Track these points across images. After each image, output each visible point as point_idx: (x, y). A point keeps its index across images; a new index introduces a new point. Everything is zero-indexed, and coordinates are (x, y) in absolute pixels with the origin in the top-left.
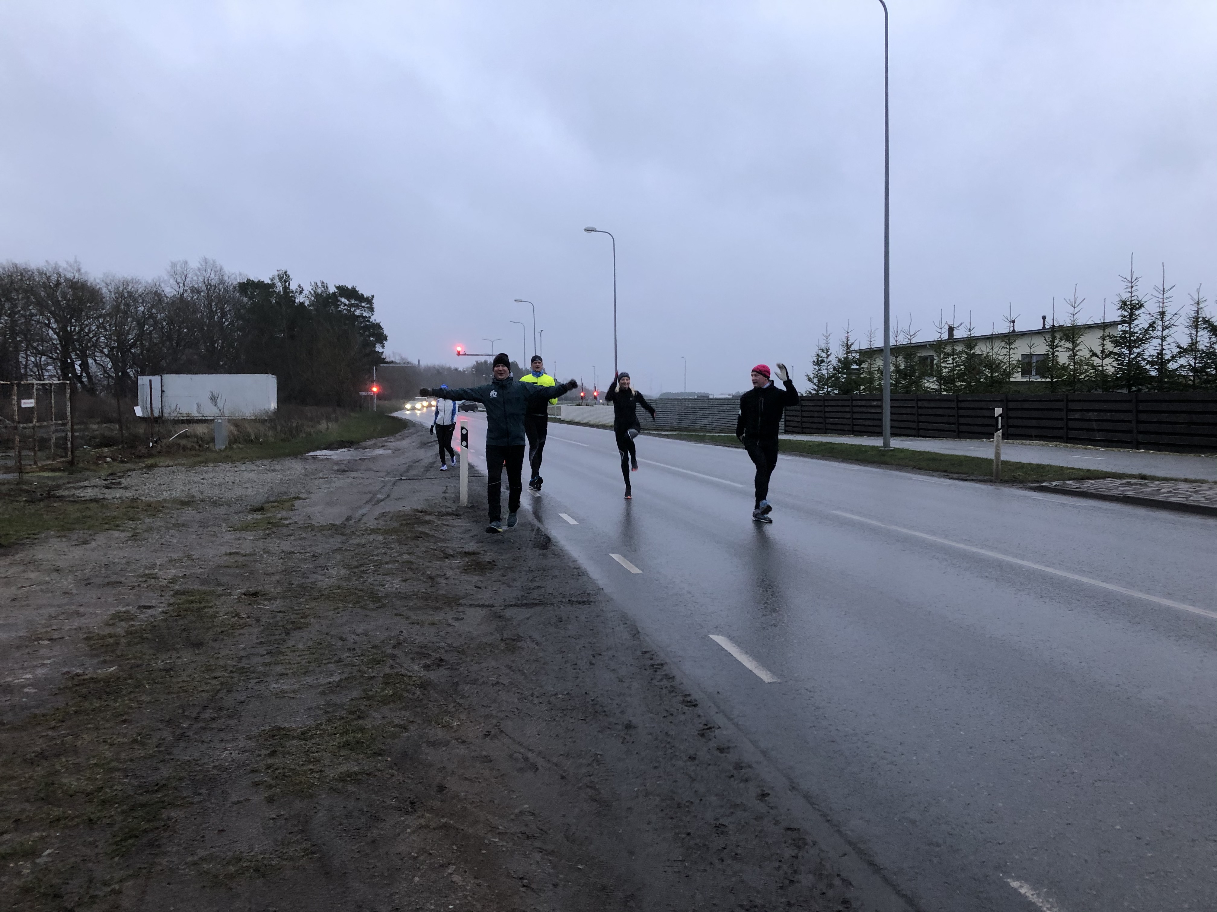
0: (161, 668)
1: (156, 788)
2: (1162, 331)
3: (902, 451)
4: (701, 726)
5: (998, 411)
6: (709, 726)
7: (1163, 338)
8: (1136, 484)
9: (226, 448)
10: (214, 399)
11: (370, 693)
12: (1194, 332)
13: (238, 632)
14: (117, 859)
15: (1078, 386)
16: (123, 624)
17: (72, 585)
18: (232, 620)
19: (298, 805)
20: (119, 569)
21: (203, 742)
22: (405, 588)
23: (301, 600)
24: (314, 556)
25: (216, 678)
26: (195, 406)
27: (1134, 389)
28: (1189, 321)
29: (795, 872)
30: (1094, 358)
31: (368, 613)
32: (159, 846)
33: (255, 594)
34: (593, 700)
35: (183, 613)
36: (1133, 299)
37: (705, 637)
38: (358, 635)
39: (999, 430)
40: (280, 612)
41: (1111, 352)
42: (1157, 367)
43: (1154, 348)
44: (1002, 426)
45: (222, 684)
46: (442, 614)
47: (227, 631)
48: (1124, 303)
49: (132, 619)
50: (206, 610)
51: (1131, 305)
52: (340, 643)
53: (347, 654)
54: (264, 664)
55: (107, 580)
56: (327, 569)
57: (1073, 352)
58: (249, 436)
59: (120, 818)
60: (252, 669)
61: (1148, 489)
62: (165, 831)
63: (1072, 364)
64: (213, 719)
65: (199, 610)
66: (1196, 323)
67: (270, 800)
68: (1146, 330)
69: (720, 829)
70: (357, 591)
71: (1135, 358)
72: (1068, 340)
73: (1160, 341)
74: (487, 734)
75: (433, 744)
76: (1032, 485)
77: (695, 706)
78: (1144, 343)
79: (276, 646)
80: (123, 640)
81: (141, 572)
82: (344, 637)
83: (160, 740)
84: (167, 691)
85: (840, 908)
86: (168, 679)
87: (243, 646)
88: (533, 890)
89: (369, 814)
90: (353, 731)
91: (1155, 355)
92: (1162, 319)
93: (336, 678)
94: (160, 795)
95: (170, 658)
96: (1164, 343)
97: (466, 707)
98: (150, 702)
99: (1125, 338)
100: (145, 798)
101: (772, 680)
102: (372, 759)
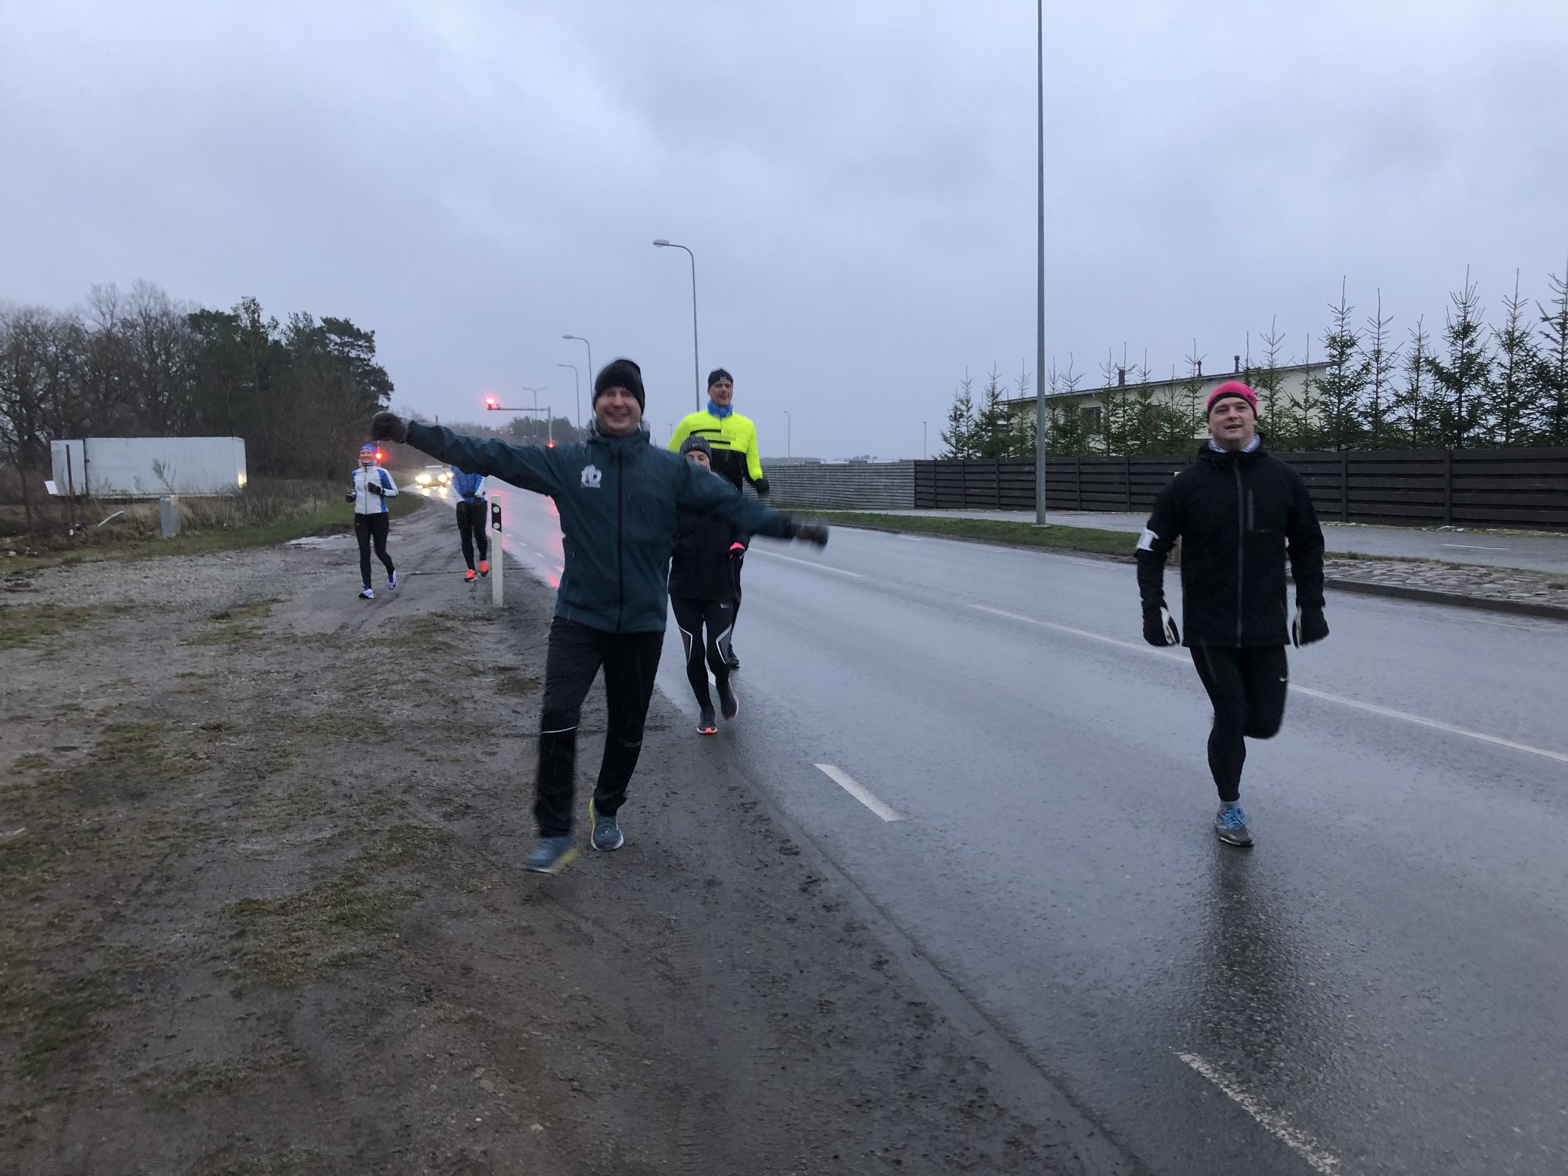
0: (88, 828)
1: (81, 985)
2: (1378, 375)
3: (1061, 528)
6: (814, 878)
7: (1378, 384)
8: (1344, 565)
9: (178, 535)
10: (159, 470)
11: (372, 852)
12: (1415, 376)
13: (192, 778)
14: (28, 1078)
15: (1277, 444)
16: (33, 771)
18: (187, 762)
19: (275, 999)
20: (28, 698)
21: (145, 923)
22: (420, 715)
23: (280, 733)
24: (296, 676)
25: (163, 838)
26: (134, 481)
27: (1344, 446)
28: (1407, 362)
29: (919, 1056)
30: (1296, 408)
31: (370, 749)
32: (85, 1060)
33: (218, 727)
34: (665, 852)
35: (117, 755)
36: (1344, 334)
37: (810, 767)
38: (357, 777)
40: (252, 750)
41: (1317, 401)
42: (1370, 419)
43: (1368, 396)
45: (171, 846)
46: (469, 747)
47: (179, 777)
48: (1334, 339)
49: (46, 765)
50: (150, 750)
51: (1341, 342)
52: (331, 790)
53: (343, 803)
54: (230, 819)
55: (10, 714)
56: (315, 693)
57: (1271, 402)
58: (208, 519)
59: (32, 1026)
60: (212, 826)
61: (1358, 572)
62: (93, 1040)
63: (1271, 416)
64: (159, 892)
65: (140, 750)
66: (1417, 364)
67: (237, 995)
68: (1359, 374)
69: (825, 1008)
70: (354, 721)
71: (1346, 408)
72: (1264, 386)
73: (1374, 387)
74: (528, 900)
75: (456, 915)
77: (797, 853)
78: (1356, 390)
79: (246, 794)
80: (34, 793)
81: (58, 702)
82: (338, 780)
83: (85, 922)
84: (95, 859)
85: (974, 1098)
86: (96, 842)
87: (200, 795)
88: (586, 1094)
89: (370, 1008)
90: (349, 902)
91: (1369, 404)
92: (1377, 361)
93: (327, 834)
94: (85, 994)
95: (100, 815)
96: (1379, 390)
97: (500, 865)
98: (71, 873)
99: (1334, 383)
100: (65, 998)
101: (894, 819)
102: (374, 937)
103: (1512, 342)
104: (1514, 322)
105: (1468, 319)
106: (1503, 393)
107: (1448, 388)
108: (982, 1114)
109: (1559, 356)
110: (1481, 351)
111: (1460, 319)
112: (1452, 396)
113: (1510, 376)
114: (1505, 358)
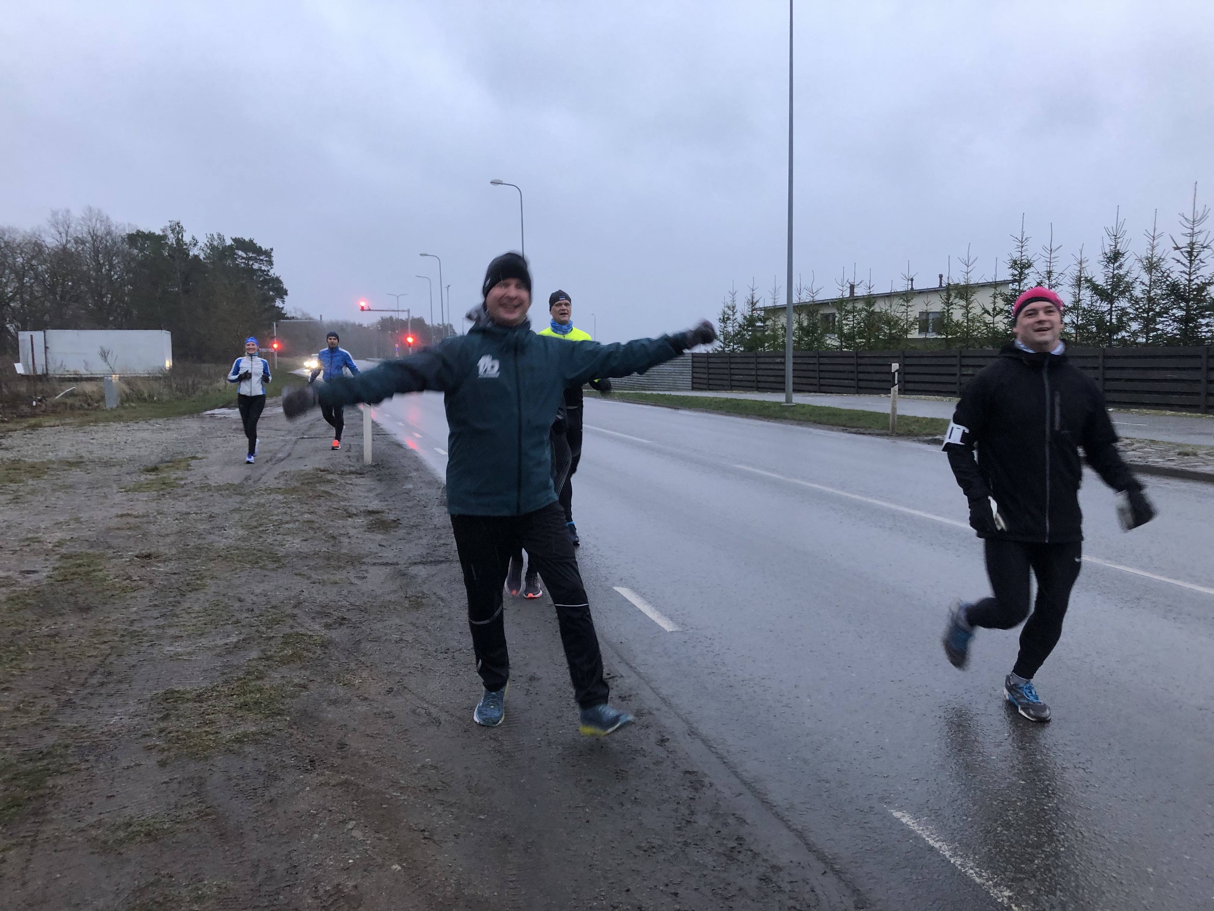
0: (46, 634)
1: (41, 756)
3: (803, 406)
5: (895, 366)
9: (118, 407)
10: (104, 355)
11: (269, 653)
12: (1077, 291)
13: (129, 595)
15: (971, 342)
18: (125, 583)
19: (193, 767)
22: (306, 548)
23: (198, 561)
24: (211, 516)
25: (105, 642)
26: (84, 364)
28: (1072, 280)
29: (692, 813)
30: (986, 315)
31: (267, 573)
32: (43, 814)
33: (148, 556)
35: (69, 577)
36: (1023, 258)
37: (610, 590)
38: (257, 595)
39: (896, 385)
40: (175, 574)
41: (1002, 310)
44: (899, 381)
45: (112, 648)
46: (345, 572)
47: (118, 594)
48: (1015, 262)
49: (13, 585)
50: (96, 574)
51: (1021, 264)
52: (237, 605)
53: (247, 615)
54: (158, 627)
56: (225, 530)
57: (967, 310)
58: (142, 394)
60: (144, 632)
62: (50, 799)
63: (966, 321)
64: (102, 684)
65: (87, 573)
66: (1078, 282)
67: (163, 764)
69: (620, 775)
70: (255, 552)
72: (961, 298)
74: (390, 691)
75: (334, 703)
76: (926, 438)
79: (171, 608)
80: (4, 607)
81: (23, 535)
82: (243, 598)
83: (44, 707)
84: (51, 658)
85: (734, 844)
86: (53, 645)
87: (135, 609)
88: (434, 842)
89: (267, 774)
90: (251, 692)
92: (1049, 278)
93: (233, 639)
94: (44, 763)
95: (56, 624)
97: (369, 664)
98: (33, 669)
100: (28, 766)
101: (674, 630)
102: (270, 719)
103: (1151, 266)
104: (1152, 251)
105: (1118, 248)
106: (1144, 305)
107: (1102, 300)
108: (740, 857)
109: (1187, 277)
110: (1128, 272)
111: (1112, 248)
112: (1105, 307)
113: (1149, 292)
114: (1146, 278)
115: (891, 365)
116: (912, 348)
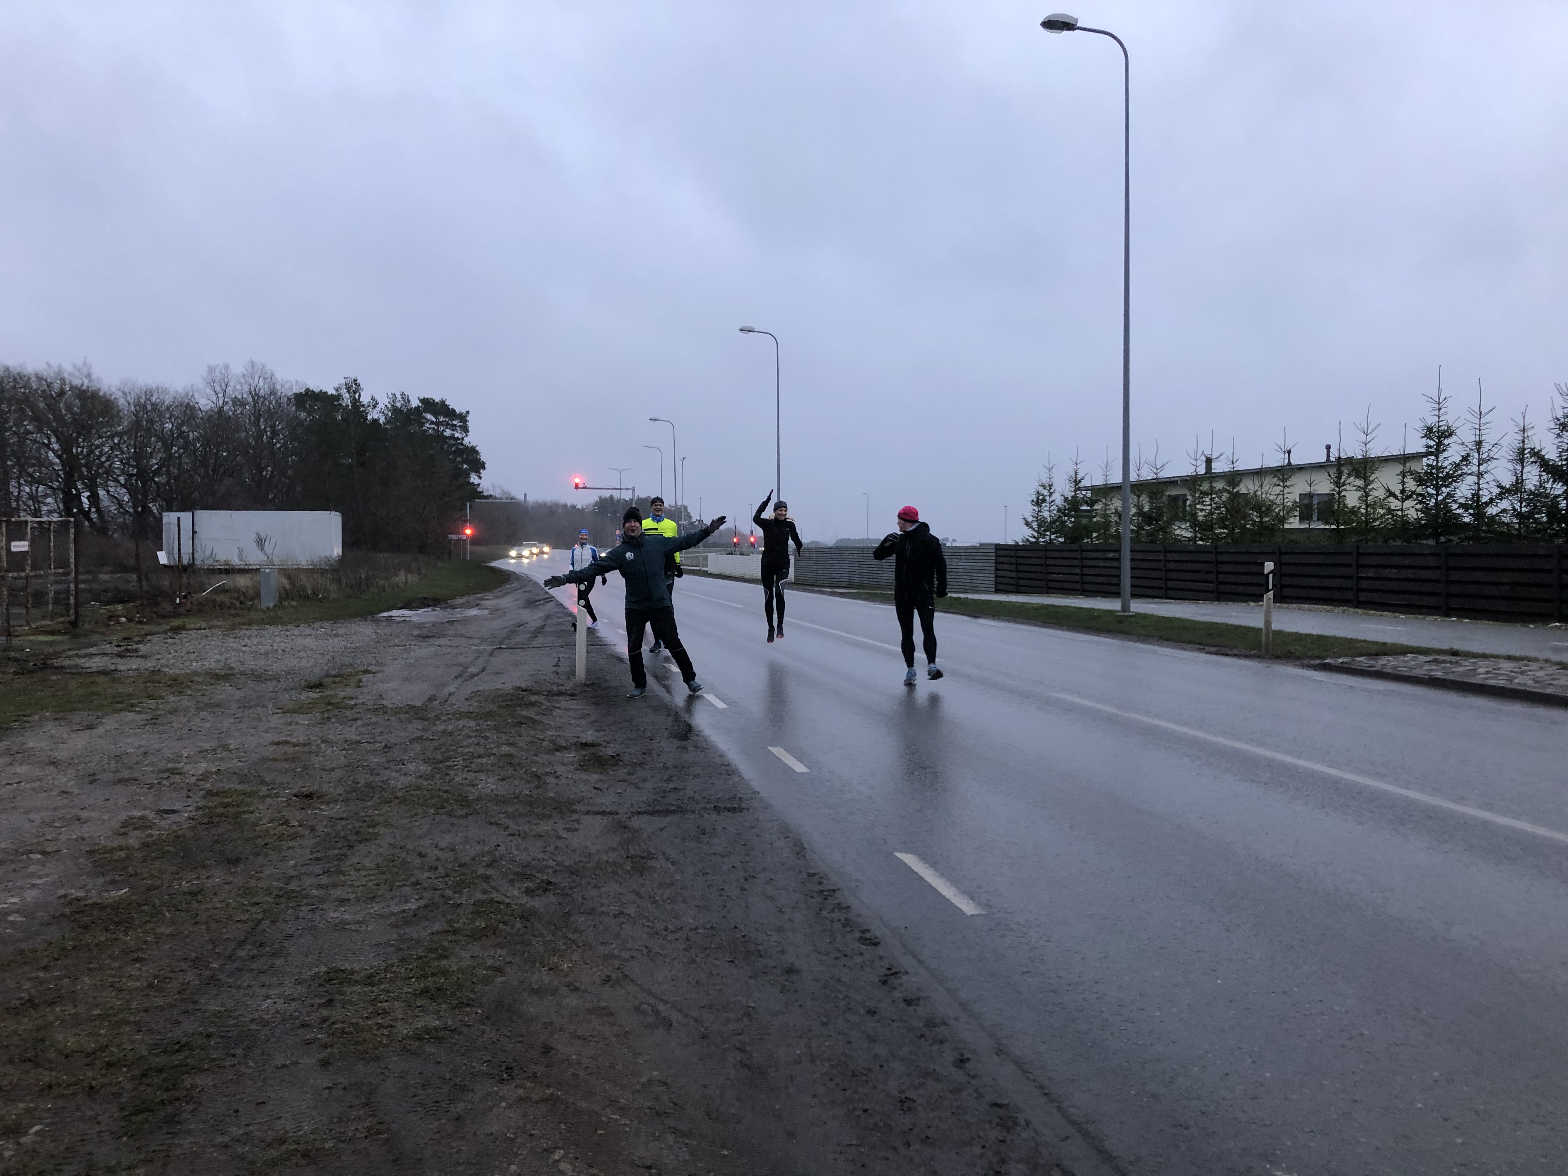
0: (187, 890)
1: (177, 1047)
2: (1479, 466)
3: (1145, 616)
4: (883, 970)
5: (1269, 566)
6: (894, 970)
7: (1480, 475)
8: (1444, 662)
9: (275, 606)
10: (261, 542)
11: (456, 925)
12: (1519, 467)
13: (285, 845)
14: (125, 1139)
15: (1372, 535)
16: (137, 832)
17: (73, 782)
18: (280, 828)
19: (361, 1070)
20: (134, 761)
21: (239, 987)
22: (503, 789)
23: (369, 803)
24: (386, 746)
25: (257, 904)
26: (237, 551)
27: (1442, 539)
28: (1511, 453)
29: (1003, 1160)
30: (1391, 499)
31: (454, 820)
32: (178, 1123)
33: (309, 796)
34: (744, 936)
35: (215, 820)
36: (1441, 424)
37: (890, 856)
38: (442, 850)
39: (1270, 590)
40: (341, 819)
41: (1413, 493)
42: (1471, 511)
43: (1469, 487)
44: (1273, 586)
45: (264, 911)
46: (550, 823)
47: (272, 843)
48: (1430, 429)
49: (149, 827)
50: (246, 816)
51: (1438, 432)
52: (417, 861)
53: (429, 875)
54: (320, 887)
55: (118, 776)
56: (403, 764)
57: (1365, 492)
58: (305, 590)
59: (129, 1086)
60: (304, 892)
61: (1461, 669)
62: (187, 1103)
63: (1364, 507)
64: (252, 958)
65: (237, 816)
66: (1521, 456)
67: (325, 1064)
68: (1458, 464)
69: (905, 1104)
70: (441, 794)
71: (1445, 499)
72: (1358, 476)
73: (1475, 479)
74: (607, 980)
75: (536, 992)
76: (1312, 662)
77: (876, 944)
78: (1455, 481)
79: (336, 863)
80: (138, 855)
81: (162, 765)
82: (424, 852)
83: (183, 984)
84: (193, 921)
86: (194, 905)
87: (292, 862)
89: (452, 1083)
90: (433, 975)
91: (1470, 496)
92: (1479, 450)
93: (413, 906)
94: (181, 1056)
95: (198, 878)
96: (1481, 482)
97: (580, 944)
98: (171, 935)
99: (1431, 474)
100: (162, 1060)
101: (976, 912)
102: (457, 1011)
107: (1554, 482)
112: (1557, 489)
115: (1263, 564)
116: (1291, 541)
